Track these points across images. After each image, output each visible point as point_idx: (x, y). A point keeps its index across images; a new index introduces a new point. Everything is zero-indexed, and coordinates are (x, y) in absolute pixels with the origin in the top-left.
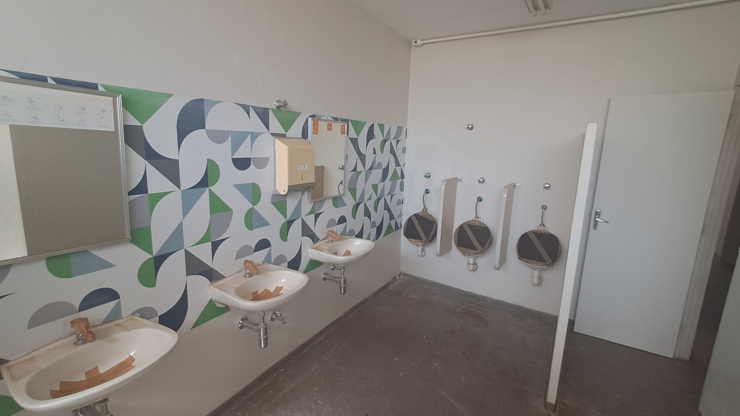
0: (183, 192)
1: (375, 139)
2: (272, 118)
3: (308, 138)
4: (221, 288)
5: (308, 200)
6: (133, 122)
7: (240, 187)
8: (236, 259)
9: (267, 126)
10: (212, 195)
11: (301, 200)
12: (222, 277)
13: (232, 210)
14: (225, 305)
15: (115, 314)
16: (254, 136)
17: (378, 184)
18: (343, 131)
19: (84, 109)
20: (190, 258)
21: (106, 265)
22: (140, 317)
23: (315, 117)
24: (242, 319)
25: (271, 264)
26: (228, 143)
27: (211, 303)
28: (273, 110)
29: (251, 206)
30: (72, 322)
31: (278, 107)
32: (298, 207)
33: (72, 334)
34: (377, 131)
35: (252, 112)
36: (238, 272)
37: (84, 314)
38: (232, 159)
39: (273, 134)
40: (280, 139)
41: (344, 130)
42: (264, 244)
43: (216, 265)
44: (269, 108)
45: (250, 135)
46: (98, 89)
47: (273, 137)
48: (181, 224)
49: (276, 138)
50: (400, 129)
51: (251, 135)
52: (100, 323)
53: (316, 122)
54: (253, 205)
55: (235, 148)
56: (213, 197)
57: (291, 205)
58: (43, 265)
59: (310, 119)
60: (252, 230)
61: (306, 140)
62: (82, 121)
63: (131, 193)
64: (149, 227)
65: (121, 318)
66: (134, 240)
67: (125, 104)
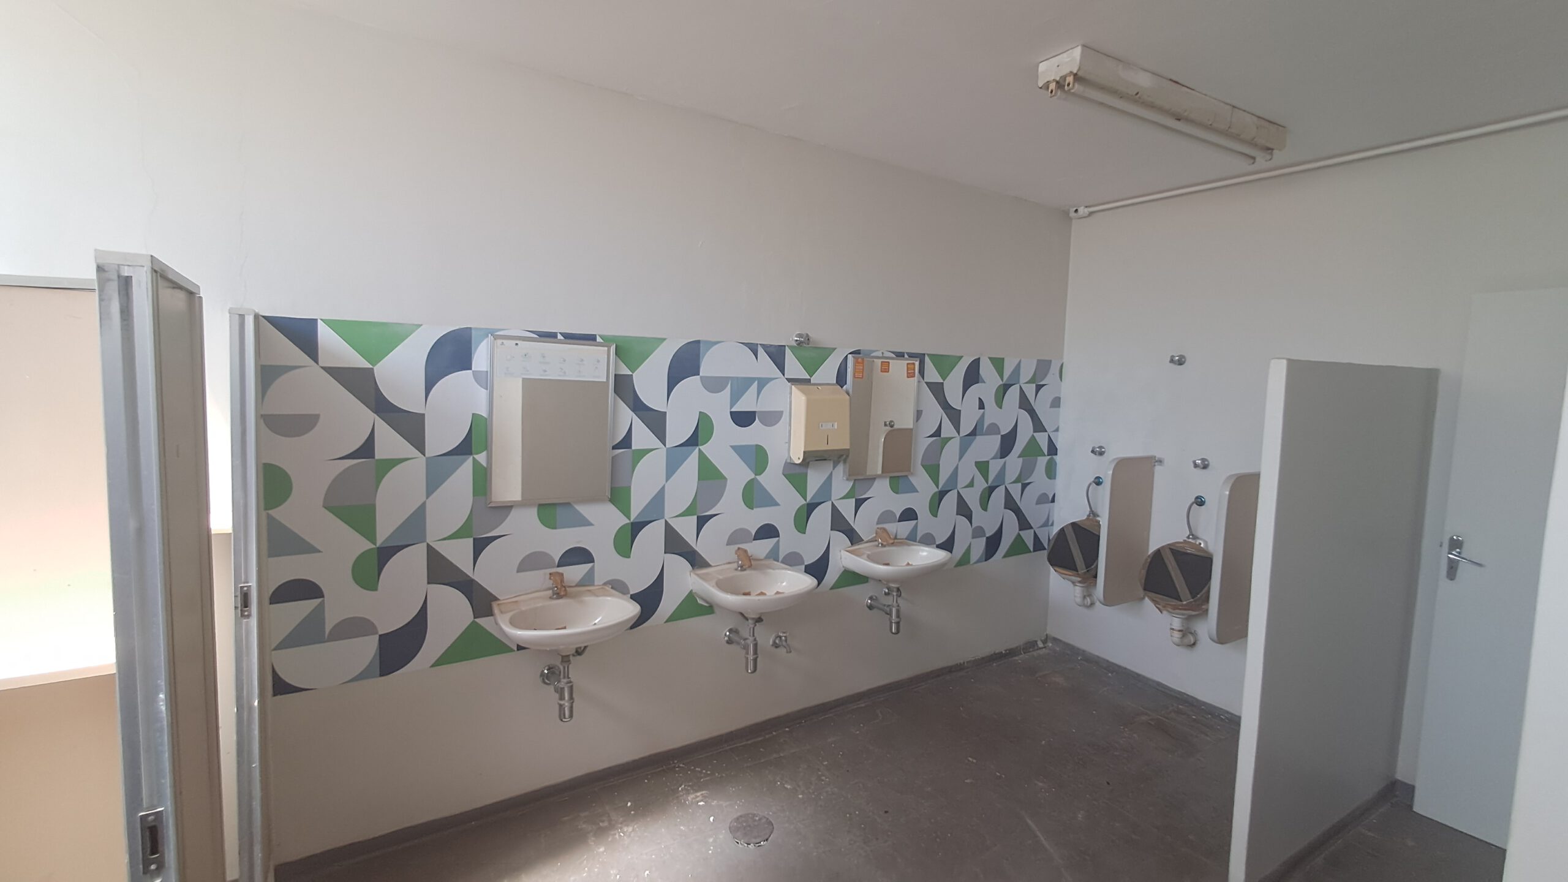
0: (668, 449)
1: (981, 382)
2: (790, 358)
3: (846, 384)
4: (702, 577)
5: (843, 477)
6: (626, 371)
7: (740, 450)
8: (727, 545)
9: (782, 369)
10: (702, 457)
11: (831, 474)
12: (706, 565)
13: (725, 479)
14: (707, 602)
15: (587, 580)
16: (763, 383)
17: (988, 462)
18: (911, 373)
19: (582, 360)
20: (670, 532)
21: (585, 522)
22: (612, 588)
23: (859, 354)
24: (730, 631)
25: (778, 561)
26: (727, 392)
27: (691, 597)
28: (791, 347)
29: (753, 476)
30: (550, 574)
31: (799, 343)
32: (827, 485)
33: (549, 589)
34: (986, 370)
35: (761, 352)
36: (729, 563)
37: (560, 570)
38: (731, 412)
39: (789, 380)
40: (799, 386)
41: (913, 371)
42: (768, 532)
43: (701, 547)
44: (785, 346)
45: (756, 382)
46: (596, 340)
47: (789, 384)
48: (663, 488)
49: (792, 384)
50: (1043, 367)
51: (758, 383)
52: (574, 585)
53: (860, 360)
54: (756, 475)
55: (735, 398)
56: (703, 459)
57: (815, 480)
58: (534, 511)
59: (850, 356)
60: (752, 509)
61: (842, 387)
62: (580, 371)
63: (615, 448)
64: (629, 488)
65: (593, 585)
66: (613, 500)
67: (617, 353)
